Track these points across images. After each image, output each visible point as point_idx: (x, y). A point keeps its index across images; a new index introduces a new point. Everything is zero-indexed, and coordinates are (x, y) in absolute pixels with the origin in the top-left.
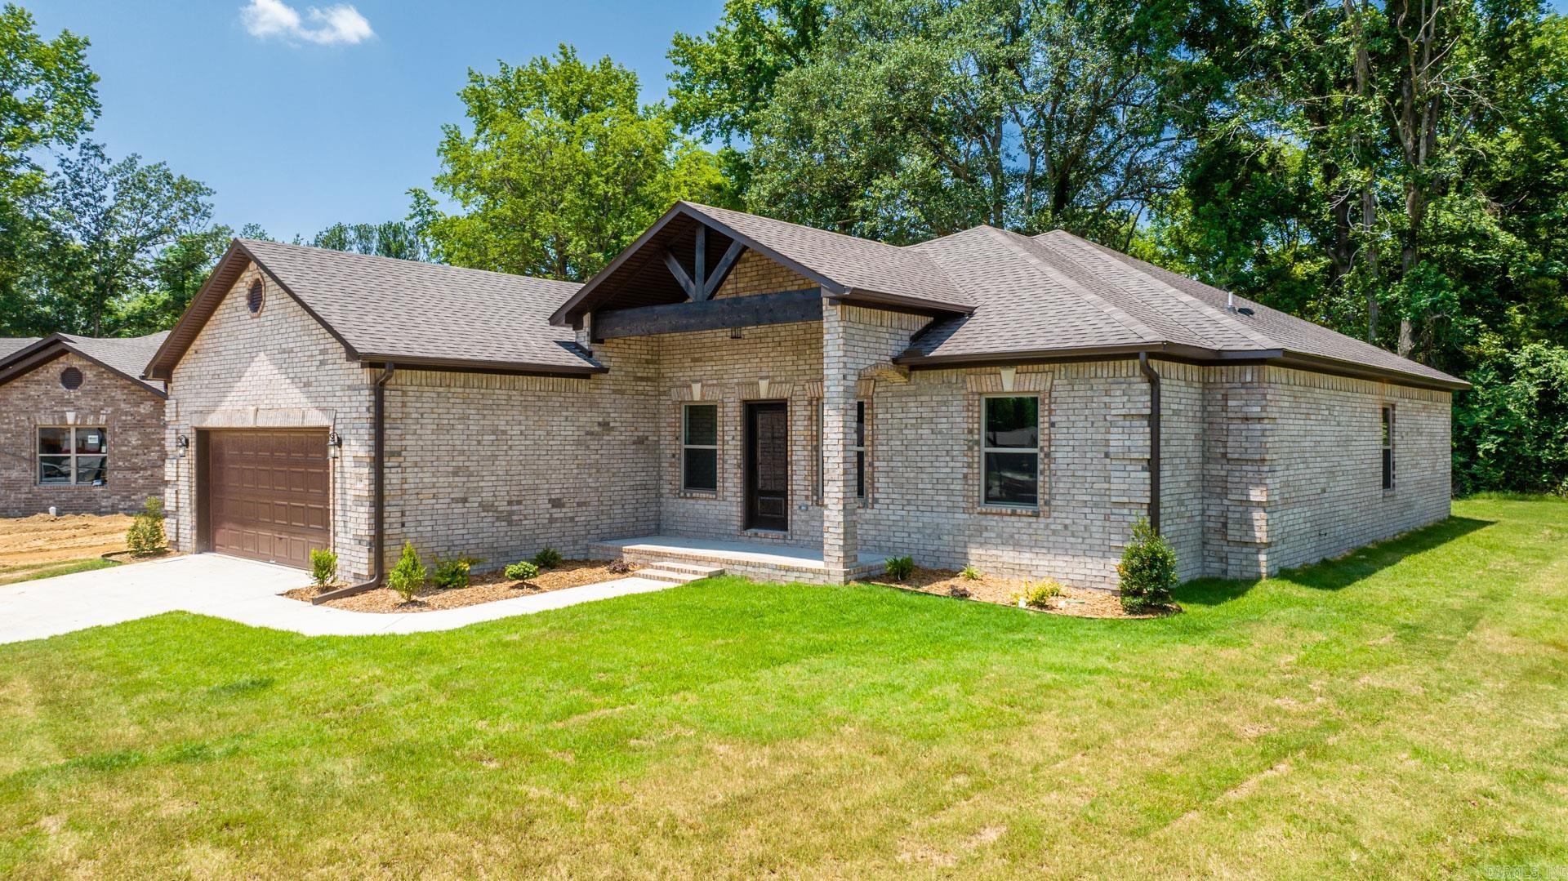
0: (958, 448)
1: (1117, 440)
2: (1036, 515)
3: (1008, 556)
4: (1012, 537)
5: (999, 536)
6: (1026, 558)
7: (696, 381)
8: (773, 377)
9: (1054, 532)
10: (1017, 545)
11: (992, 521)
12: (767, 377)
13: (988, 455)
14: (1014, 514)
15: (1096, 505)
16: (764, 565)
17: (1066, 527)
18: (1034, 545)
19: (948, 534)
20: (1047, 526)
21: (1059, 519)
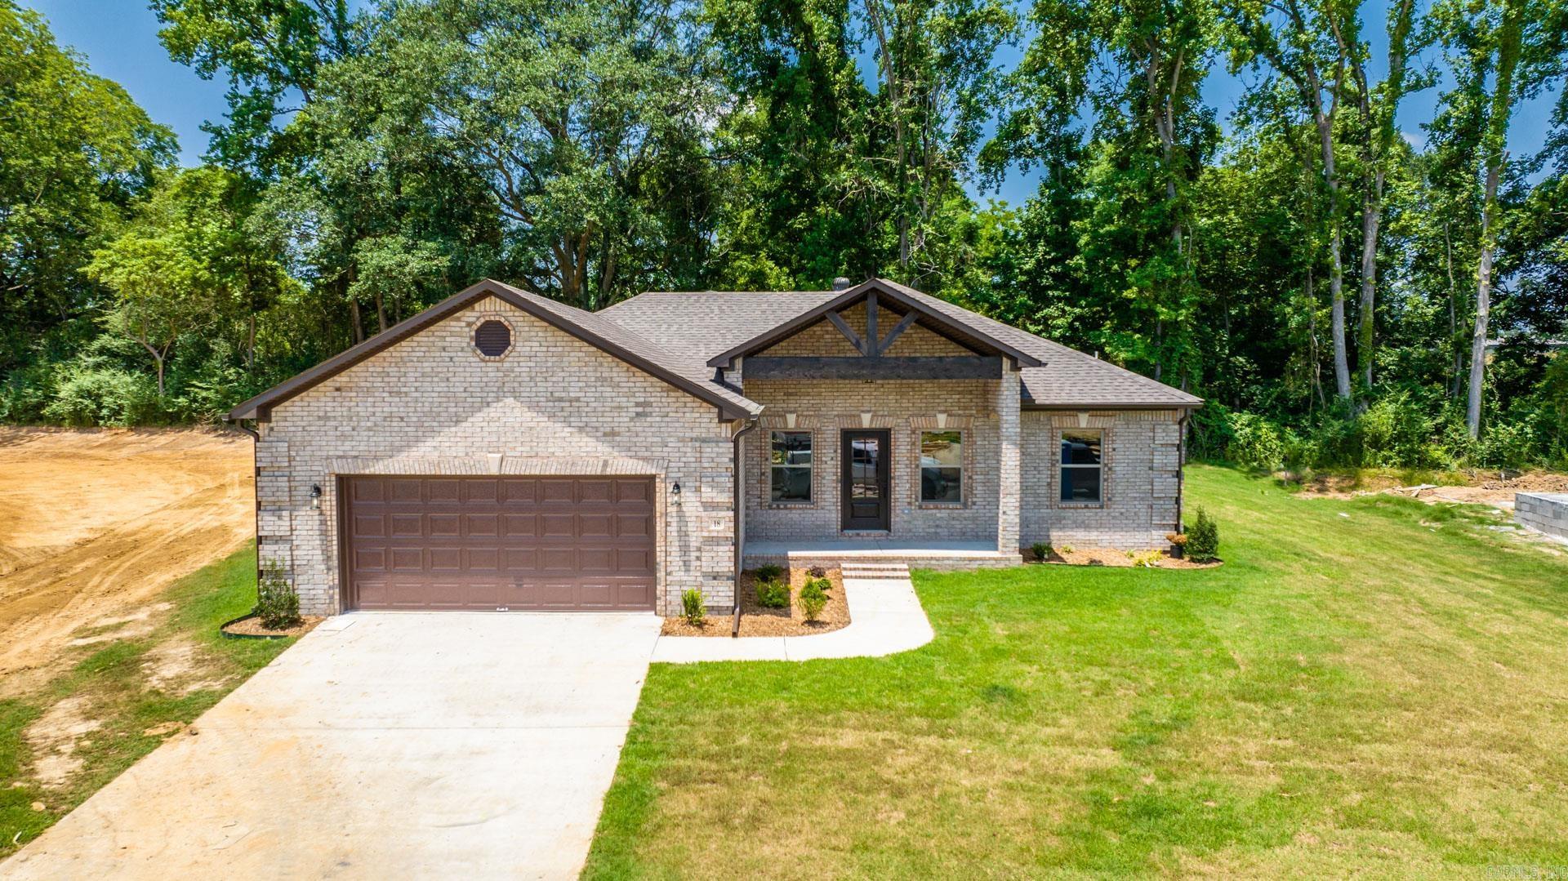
0: (1044, 465)
1: (1158, 460)
2: (1102, 507)
3: (1081, 535)
4: (1083, 522)
5: (1075, 522)
6: (1094, 535)
7: (791, 412)
8: (875, 411)
9: (1114, 518)
10: (1087, 527)
11: (1069, 513)
12: (869, 411)
13: (1063, 469)
14: (1086, 507)
15: (1142, 499)
16: (948, 559)
17: (1122, 514)
18: (1100, 526)
19: (1035, 523)
20: (1109, 514)
21: (1116, 509)
